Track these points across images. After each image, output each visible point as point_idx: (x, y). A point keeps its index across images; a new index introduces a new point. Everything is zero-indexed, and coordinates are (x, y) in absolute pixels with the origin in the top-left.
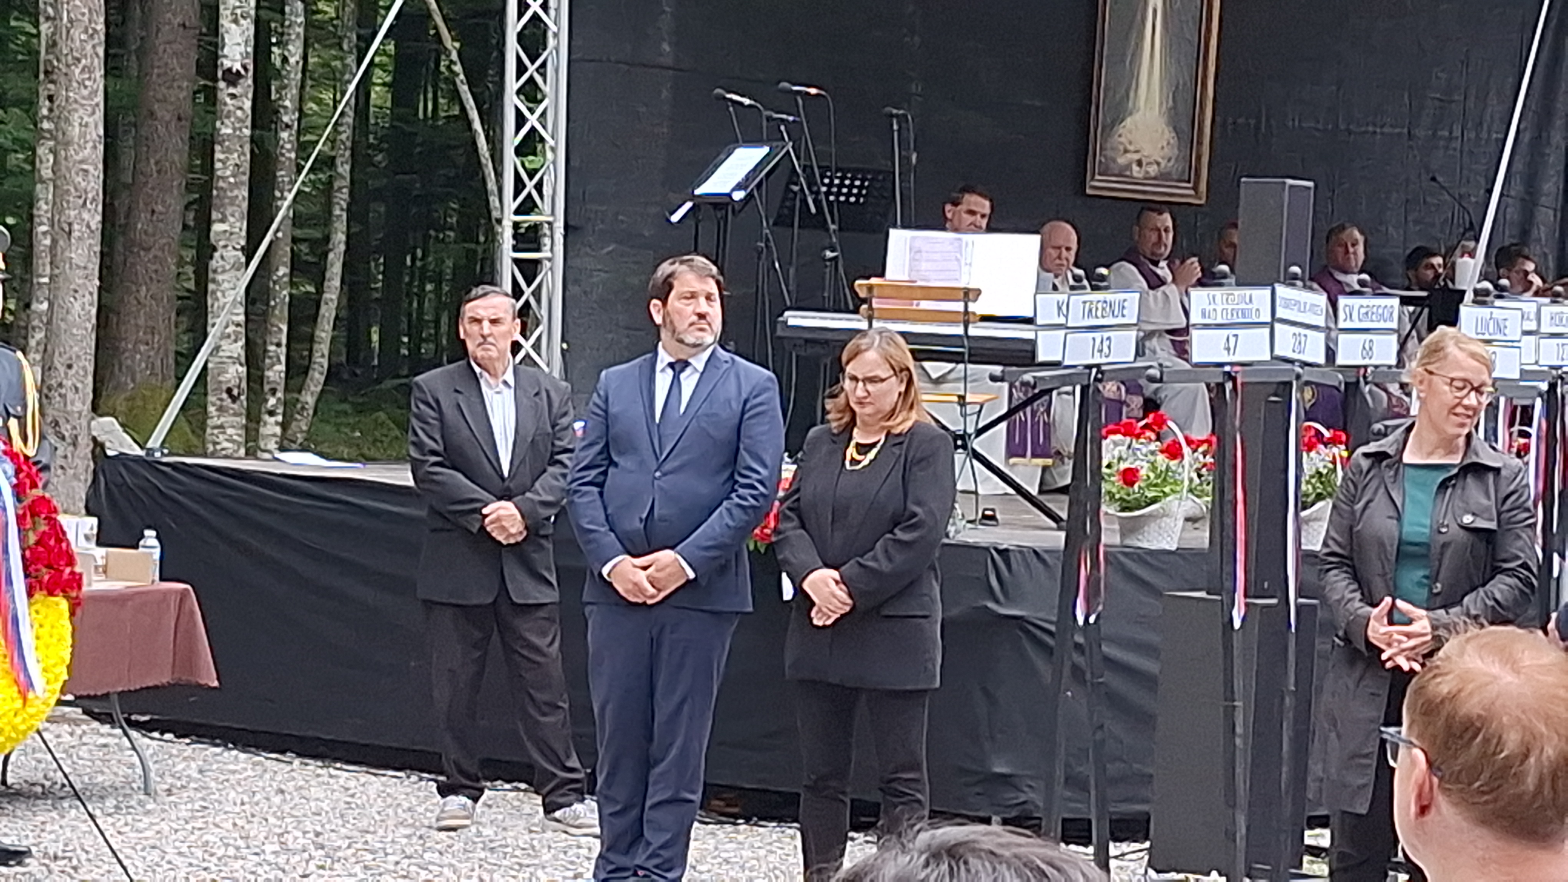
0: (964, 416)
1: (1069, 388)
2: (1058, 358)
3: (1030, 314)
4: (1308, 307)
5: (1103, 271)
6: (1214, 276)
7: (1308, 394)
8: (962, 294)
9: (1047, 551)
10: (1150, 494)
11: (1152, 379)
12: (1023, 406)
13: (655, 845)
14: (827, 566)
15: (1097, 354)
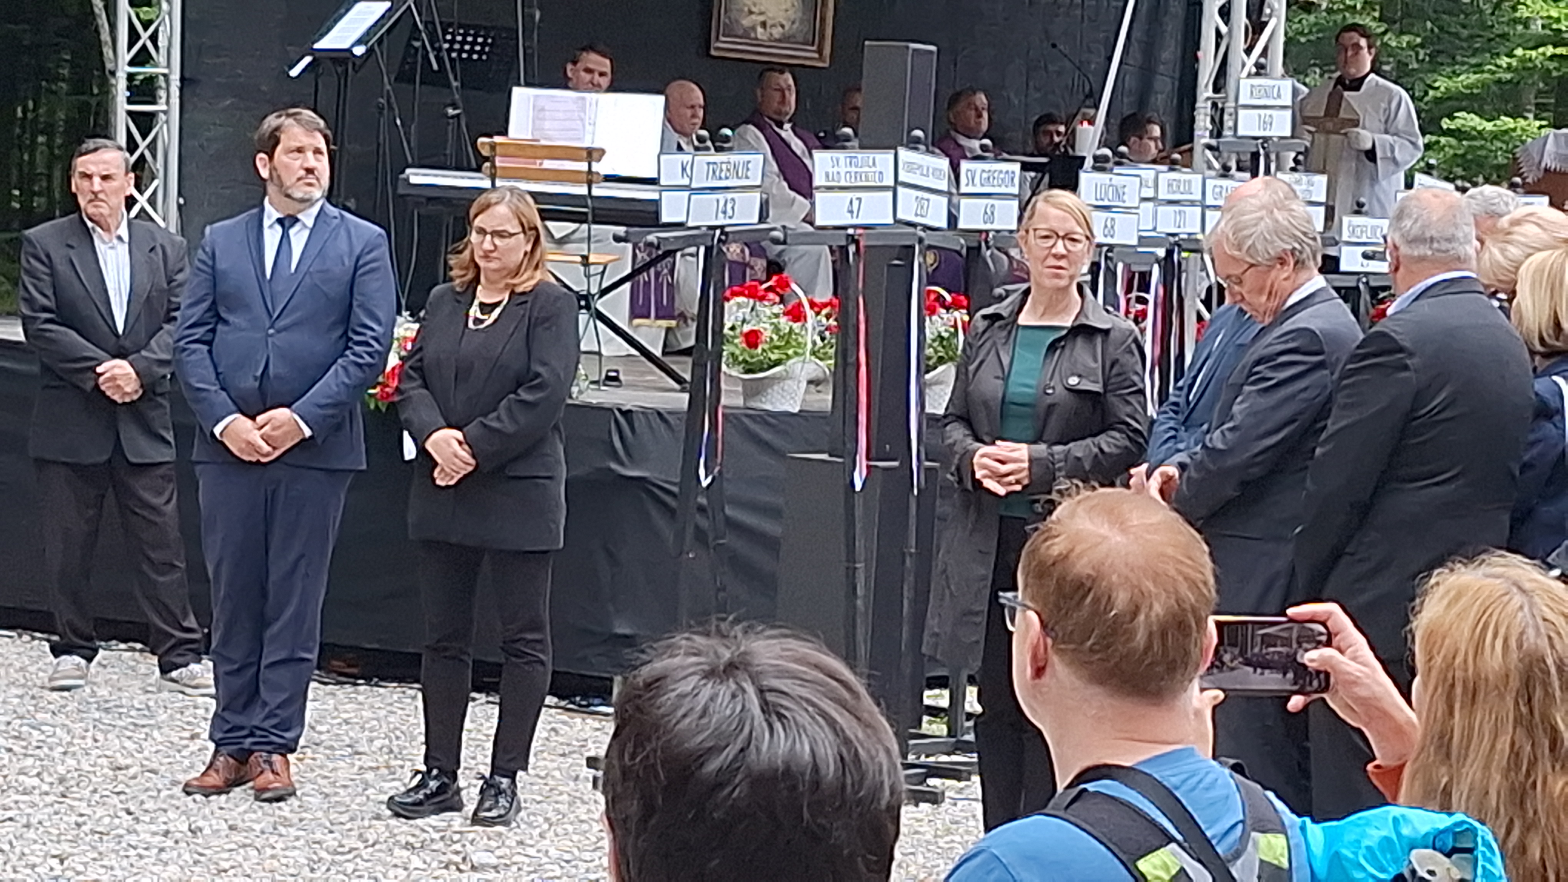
0: (588, 276)
1: (693, 250)
2: (681, 219)
3: (653, 175)
4: (931, 170)
5: (727, 132)
6: (837, 139)
7: (930, 258)
8: (585, 154)
9: (669, 413)
10: (774, 357)
11: (776, 241)
12: (646, 267)
13: (273, 705)
14: (450, 426)
15: (721, 215)
